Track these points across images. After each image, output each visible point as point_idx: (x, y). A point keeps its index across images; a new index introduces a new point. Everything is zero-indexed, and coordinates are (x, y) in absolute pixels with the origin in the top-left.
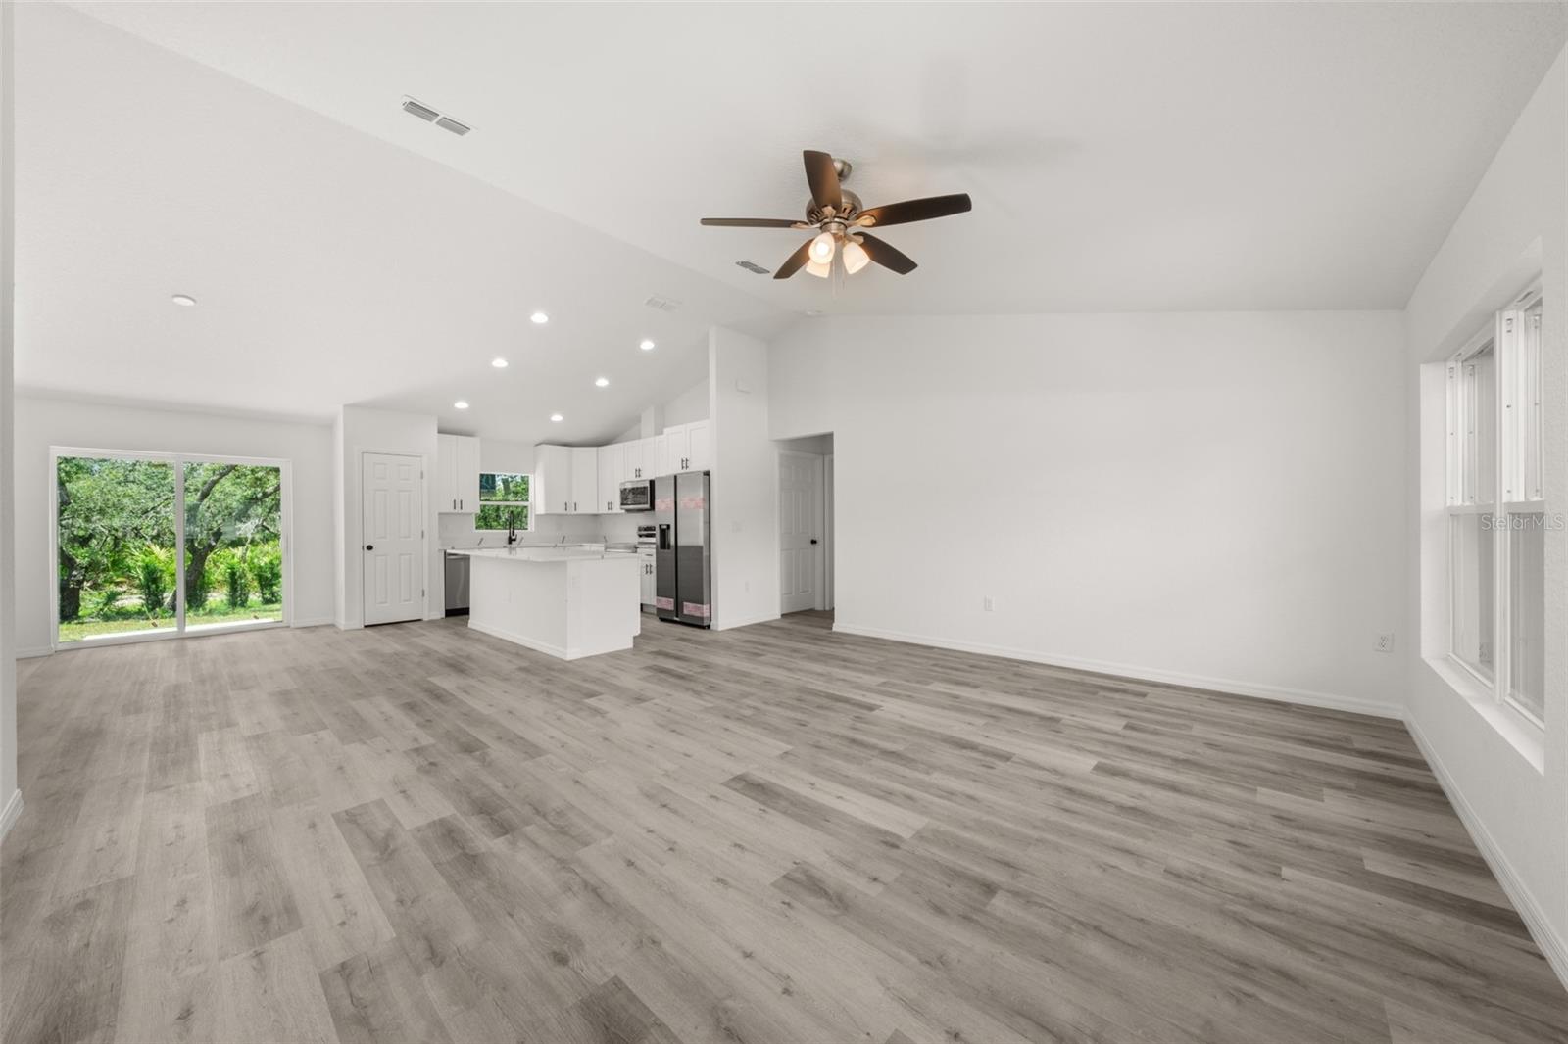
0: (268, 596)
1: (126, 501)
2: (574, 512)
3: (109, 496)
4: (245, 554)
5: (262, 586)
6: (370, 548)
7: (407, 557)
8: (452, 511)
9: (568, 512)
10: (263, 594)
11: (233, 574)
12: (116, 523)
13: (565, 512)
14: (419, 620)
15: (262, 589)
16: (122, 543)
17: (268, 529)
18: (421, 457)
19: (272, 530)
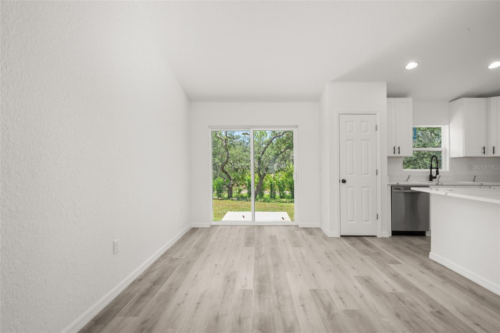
0: (282, 195)
1: (245, 157)
2: (492, 155)
3: (241, 156)
4: (274, 177)
5: (280, 191)
6: (344, 181)
7: (367, 189)
8: (393, 155)
9: (485, 155)
10: (280, 194)
11: (271, 185)
12: (243, 164)
13: (483, 155)
14: (374, 236)
15: (280, 192)
16: (245, 171)
17: (280, 167)
18: (375, 114)
19: (281, 167)
